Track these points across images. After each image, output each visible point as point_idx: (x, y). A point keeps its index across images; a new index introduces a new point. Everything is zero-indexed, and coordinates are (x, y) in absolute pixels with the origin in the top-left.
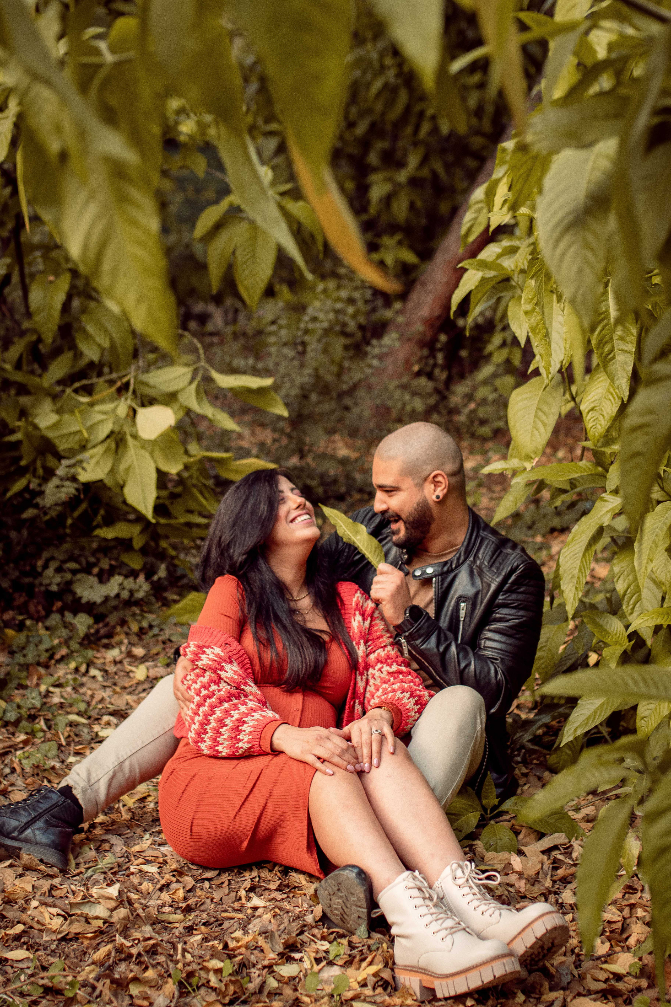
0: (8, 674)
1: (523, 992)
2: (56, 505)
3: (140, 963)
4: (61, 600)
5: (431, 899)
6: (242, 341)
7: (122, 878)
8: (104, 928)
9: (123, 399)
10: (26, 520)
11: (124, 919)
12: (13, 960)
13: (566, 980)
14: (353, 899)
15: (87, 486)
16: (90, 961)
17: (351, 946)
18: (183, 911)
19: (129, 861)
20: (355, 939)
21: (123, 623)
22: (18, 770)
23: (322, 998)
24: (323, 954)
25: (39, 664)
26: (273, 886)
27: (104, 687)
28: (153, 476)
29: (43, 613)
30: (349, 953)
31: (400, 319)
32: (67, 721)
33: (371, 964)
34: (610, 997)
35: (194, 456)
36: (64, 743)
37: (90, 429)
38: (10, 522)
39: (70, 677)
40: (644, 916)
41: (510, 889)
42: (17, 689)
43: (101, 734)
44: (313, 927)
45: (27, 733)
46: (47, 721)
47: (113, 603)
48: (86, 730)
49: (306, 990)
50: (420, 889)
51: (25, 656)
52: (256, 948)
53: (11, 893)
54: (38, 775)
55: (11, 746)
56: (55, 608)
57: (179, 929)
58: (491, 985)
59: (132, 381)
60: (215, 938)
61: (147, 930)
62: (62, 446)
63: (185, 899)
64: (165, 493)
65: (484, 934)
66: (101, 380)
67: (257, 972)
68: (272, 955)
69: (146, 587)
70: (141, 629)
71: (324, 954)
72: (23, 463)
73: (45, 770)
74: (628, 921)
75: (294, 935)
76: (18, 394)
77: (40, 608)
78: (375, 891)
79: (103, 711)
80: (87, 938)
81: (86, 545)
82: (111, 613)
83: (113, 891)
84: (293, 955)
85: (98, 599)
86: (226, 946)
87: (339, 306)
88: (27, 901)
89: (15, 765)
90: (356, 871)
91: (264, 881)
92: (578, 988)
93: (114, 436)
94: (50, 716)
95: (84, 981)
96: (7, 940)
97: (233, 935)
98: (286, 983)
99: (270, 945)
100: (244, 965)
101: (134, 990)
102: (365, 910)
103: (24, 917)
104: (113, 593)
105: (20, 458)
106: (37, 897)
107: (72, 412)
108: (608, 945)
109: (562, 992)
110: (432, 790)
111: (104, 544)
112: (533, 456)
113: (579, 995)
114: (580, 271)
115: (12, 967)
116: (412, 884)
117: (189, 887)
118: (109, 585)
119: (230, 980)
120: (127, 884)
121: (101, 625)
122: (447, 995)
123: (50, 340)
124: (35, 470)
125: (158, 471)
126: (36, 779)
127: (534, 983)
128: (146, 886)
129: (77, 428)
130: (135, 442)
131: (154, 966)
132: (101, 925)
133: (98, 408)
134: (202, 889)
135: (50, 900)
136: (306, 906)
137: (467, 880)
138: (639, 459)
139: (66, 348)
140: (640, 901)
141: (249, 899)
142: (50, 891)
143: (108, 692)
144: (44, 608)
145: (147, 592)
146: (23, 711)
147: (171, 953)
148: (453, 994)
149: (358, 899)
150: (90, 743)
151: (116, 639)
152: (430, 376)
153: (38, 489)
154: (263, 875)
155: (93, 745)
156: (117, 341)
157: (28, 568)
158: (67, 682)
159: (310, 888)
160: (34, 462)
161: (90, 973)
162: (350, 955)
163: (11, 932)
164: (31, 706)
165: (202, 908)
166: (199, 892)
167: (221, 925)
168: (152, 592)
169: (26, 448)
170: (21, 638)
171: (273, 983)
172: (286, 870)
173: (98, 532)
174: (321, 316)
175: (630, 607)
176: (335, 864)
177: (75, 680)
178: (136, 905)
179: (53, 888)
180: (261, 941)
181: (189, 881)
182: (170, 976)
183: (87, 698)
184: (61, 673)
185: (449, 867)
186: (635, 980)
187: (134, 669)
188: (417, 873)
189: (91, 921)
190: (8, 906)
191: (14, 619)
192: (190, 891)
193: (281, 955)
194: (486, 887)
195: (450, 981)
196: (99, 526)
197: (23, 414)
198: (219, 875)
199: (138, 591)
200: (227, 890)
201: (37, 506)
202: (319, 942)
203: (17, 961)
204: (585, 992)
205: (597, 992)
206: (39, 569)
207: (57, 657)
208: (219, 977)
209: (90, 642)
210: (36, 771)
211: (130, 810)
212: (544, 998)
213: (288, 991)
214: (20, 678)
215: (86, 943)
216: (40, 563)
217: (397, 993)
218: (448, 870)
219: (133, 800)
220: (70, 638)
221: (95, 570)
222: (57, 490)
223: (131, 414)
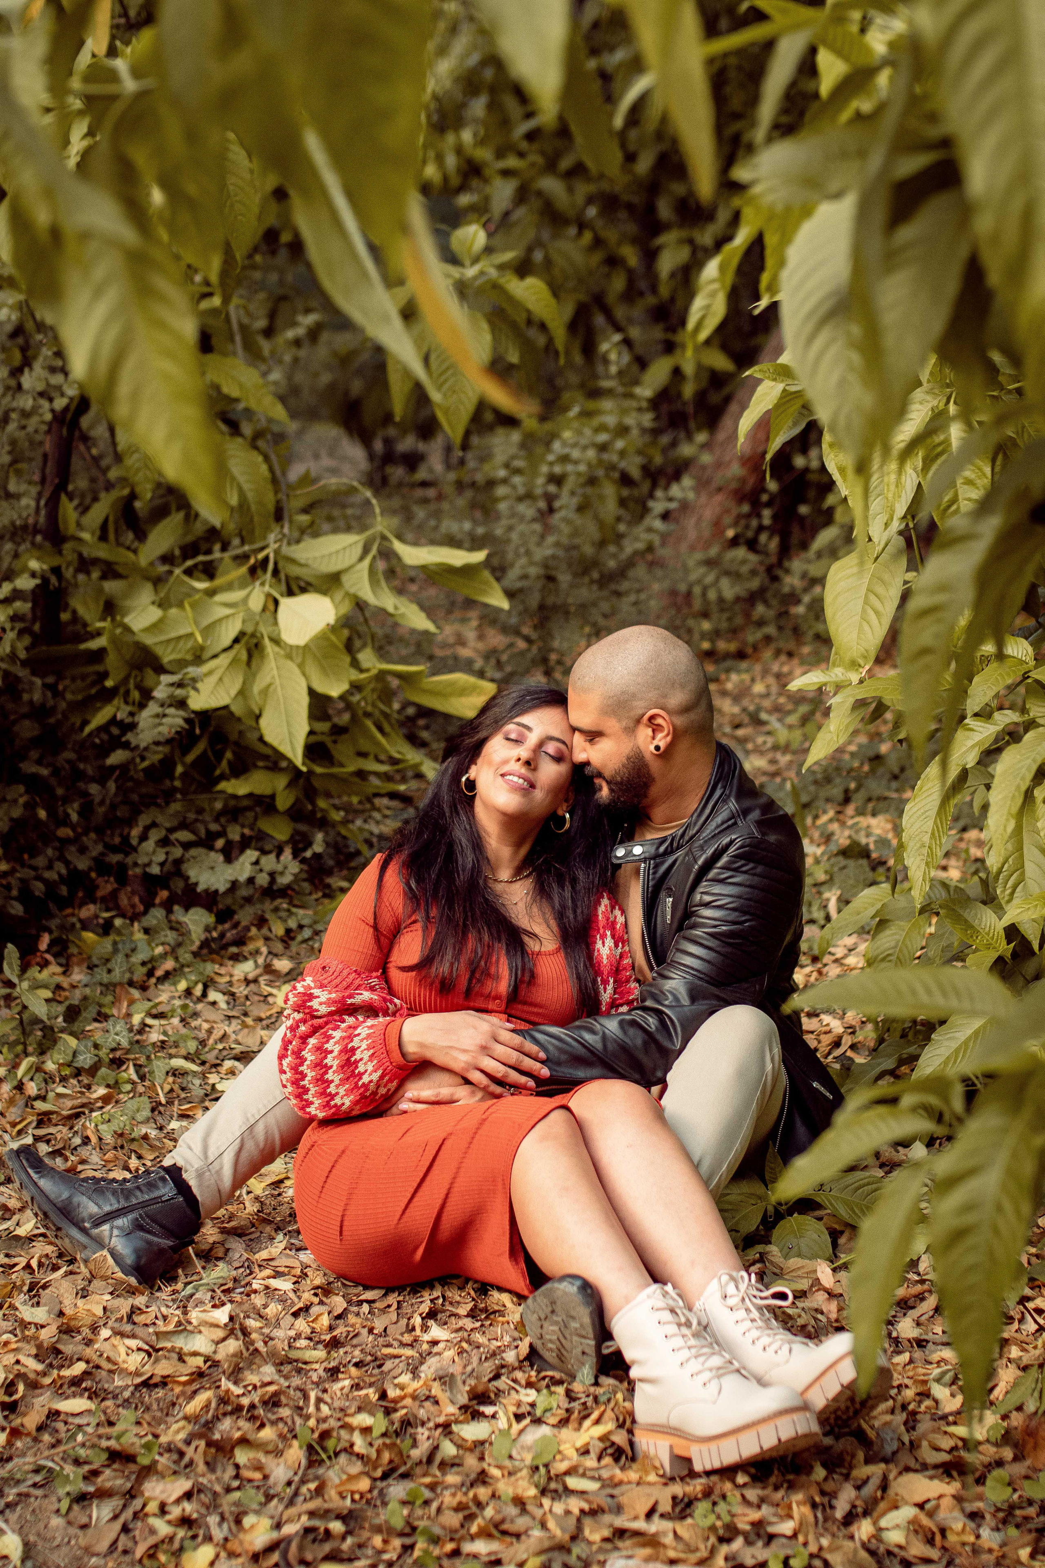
0: (85, 998)
1: (824, 1465)
2: (157, 743)
3: (252, 1418)
4: (167, 888)
5: (688, 1324)
6: (469, 494)
7: (238, 1298)
8: (204, 1368)
9: (258, 583)
10: (113, 768)
11: (234, 1355)
12: (67, 1414)
13: (890, 1447)
14: (574, 1325)
15: (205, 716)
16: (181, 1415)
17: (570, 1396)
18: (326, 1346)
19: (251, 1273)
20: (577, 1387)
21: (261, 922)
22: (94, 1140)
23: (520, 1470)
24: (525, 1409)
25: (131, 983)
26: (463, 1310)
27: (229, 1018)
28: (304, 700)
29: (141, 908)
30: (566, 1406)
31: (706, 458)
32: (167, 1068)
33: (597, 1422)
34: (955, 1474)
35: (368, 670)
36: (163, 1101)
37: (207, 631)
38: (90, 771)
39: (177, 1003)
40: (1020, 1358)
41: (819, 1316)
42: (96, 1020)
43: (219, 1087)
44: (514, 1369)
45: (108, 1086)
46: (138, 1067)
47: (244, 892)
48: (197, 1082)
49: (496, 1459)
50: (672, 1311)
51: (109, 971)
52: (428, 1398)
53: (74, 1318)
54: (122, 1147)
55: (83, 1106)
56: (157, 901)
57: (318, 1372)
58: (774, 1454)
59: (272, 556)
60: (371, 1385)
61: (268, 1371)
62: (167, 657)
63: (331, 1328)
64: (323, 727)
65: (767, 1378)
66: (227, 555)
67: (427, 1433)
68: (451, 1409)
69: (294, 867)
70: (288, 931)
71: (529, 1408)
72: (109, 683)
73: (133, 1140)
74: (996, 1364)
75: (486, 1379)
76: (104, 577)
77: (136, 900)
78: (608, 1312)
79: (225, 1053)
80: (179, 1383)
81: (206, 806)
82: (242, 907)
83: (222, 1315)
84: (482, 1409)
85: (222, 886)
86: (383, 1395)
87: (603, 437)
88: (94, 1329)
89: (89, 1133)
90: (578, 1283)
91: (451, 1303)
92: (906, 1459)
93: (243, 641)
94: (142, 1060)
95: (169, 1443)
96: (61, 1386)
97: (396, 1381)
98: (471, 1450)
99: (448, 1394)
100: (407, 1423)
101: (242, 1456)
102: (593, 1343)
103: (88, 1352)
104: (243, 877)
105: (105, 675)
106: (110, 1323)
107: (180, 605)
108: (959, 1399)
109: (883, 1466)
110: (696, 1167)
111: (232, 803)
112: (862, 663)
113: (907, 1469)
114: (842, 383)
115: (66, 1423)
116: (661, 1303)
117: (339, 1310)
118: (237, 865)
119: (384, 1444)
120: (246, 1307)
121: (227, 926)
122: (708, 1467)
123: (149, 495)
124: (127, 693)
125: (312, 692)
126: (120, 1153)
127: (842, 1453)
128: (273, 1309)
129: (188, 630)
130: (277, 649)
131: (274, 1423)
132: (201, 1364)
133: (218, 598)
134: (358, 1314)
135: (128, 1328)
136: (507, 1339)
137: (743, 1300)
138: (928, 659)
139: (174, 507)
140: (1018, 1335)
141: (425, 1328)
142: (130, 1317)
143: (235, 1025)
144: (141, 901)
145: (295, 875)
146: (103, 1053)
147: (301, 1403)
148: (717, 1465)
149: (582, 1325)
150: (203, 1101)
151: (251, 947)
152: (752, 545)
153: (129, 720)
154: (449, 1294)
155: (207, 1104)
156: (250, 495)
157: (117, 840)
158: (173, 1011)
159: (514, 1312)
160: (126, 680)
161: (178, 1431)
162: (567, 1410)
163: (67, 1373)
164: (114, 1045)
165: (355, 1342)
166: (352, 1319)
167: (380, 1366)
168: (304, 876)
169: (112, 661)
170: (106, 945)
171: (449, 1449)
172: (484, 1288)
173: (223, 785)
174: (575, 454)
175: (1008, 892)
176: (548, 1274)
177: (184, 1007)
178: (254, 1336)
179: (134, 1310)
180: (436, 1390)
181: (338, 1302)
182: (295, 1437)
183: (202, 1035)
184: (164, 997)
185: (715, 1281)
186: (994, 1449)
187: (274, 991)
188: (669, 1288)
189: (186, 1358)
190: (65, 1337)
191: (97, 917)
192: (339, 1317)
193: (464, 1408)
194: (771, 1309)
195: (713, 1446)
196: (223, 777)
197: (110, 608)
198: (385, 1295)
199: (282, 873)
200: (394, 1317)
201: (126, 746)
202: (523, 1391)
203: (73, 1415)
204: (918, 1467)
205: (936, 1467)
206: (134, 842)
207: (159, 973)
208: (369, 1439)
209: (212, 952)
210: (119, 1142)
211: (257, 1198)
212: (855, 1473)
213: (471, 1461)
214: (101, 1006)
215: (178, 1389)
216: (135, 832)
217: (635, 1466)
218: (714, 1285)
219: (263, 1185)
220: (179, 945)
221: (220, 843)
222: (157, 721)
223: (271, 607)
